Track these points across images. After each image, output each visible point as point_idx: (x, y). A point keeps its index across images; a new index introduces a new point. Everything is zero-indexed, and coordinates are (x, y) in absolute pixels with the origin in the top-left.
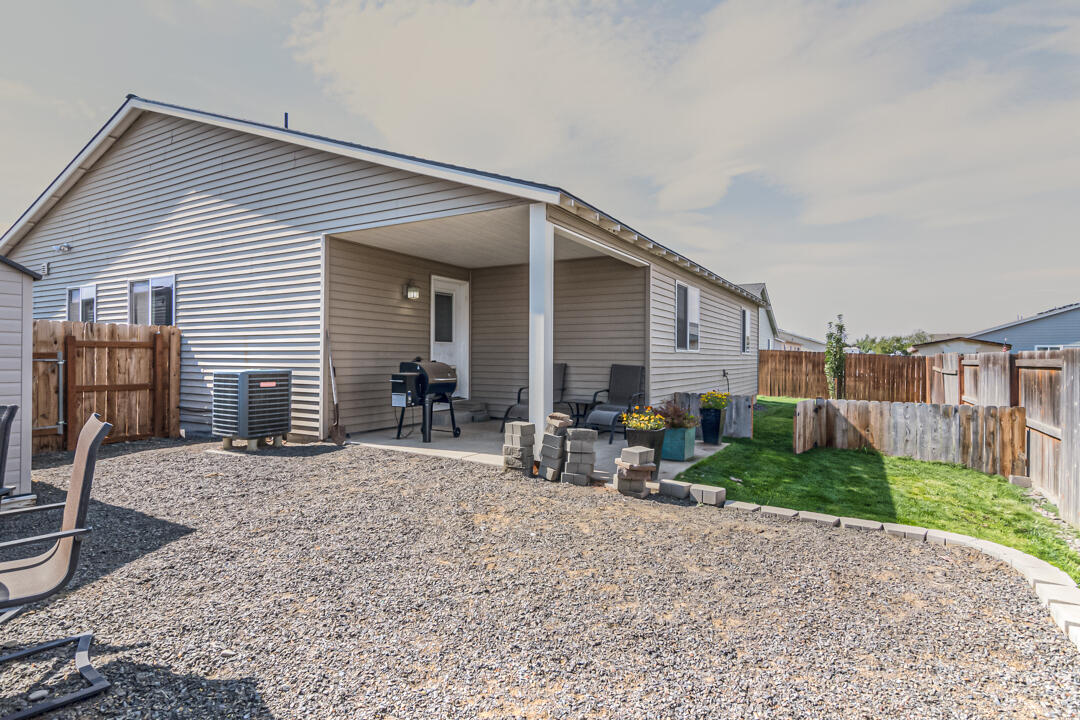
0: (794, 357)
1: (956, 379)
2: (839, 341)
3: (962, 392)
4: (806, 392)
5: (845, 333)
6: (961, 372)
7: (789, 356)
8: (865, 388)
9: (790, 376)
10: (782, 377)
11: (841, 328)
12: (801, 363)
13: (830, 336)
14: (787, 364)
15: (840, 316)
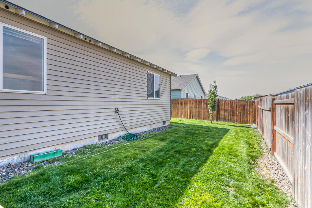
0: (199, 101)
1: (270, 114)
2: (214, 93)
3: (274, 124)
4: (203, 117)
5: (217, 89)
6: (273, 110)
7: (196, 101)
8: (228, 115)
9: (197, 110)
10: (194, 110)
11: (215, 87)
12: (201, 104)
13: (210, 91)
14: (196, 104)
15: (215, 82)
